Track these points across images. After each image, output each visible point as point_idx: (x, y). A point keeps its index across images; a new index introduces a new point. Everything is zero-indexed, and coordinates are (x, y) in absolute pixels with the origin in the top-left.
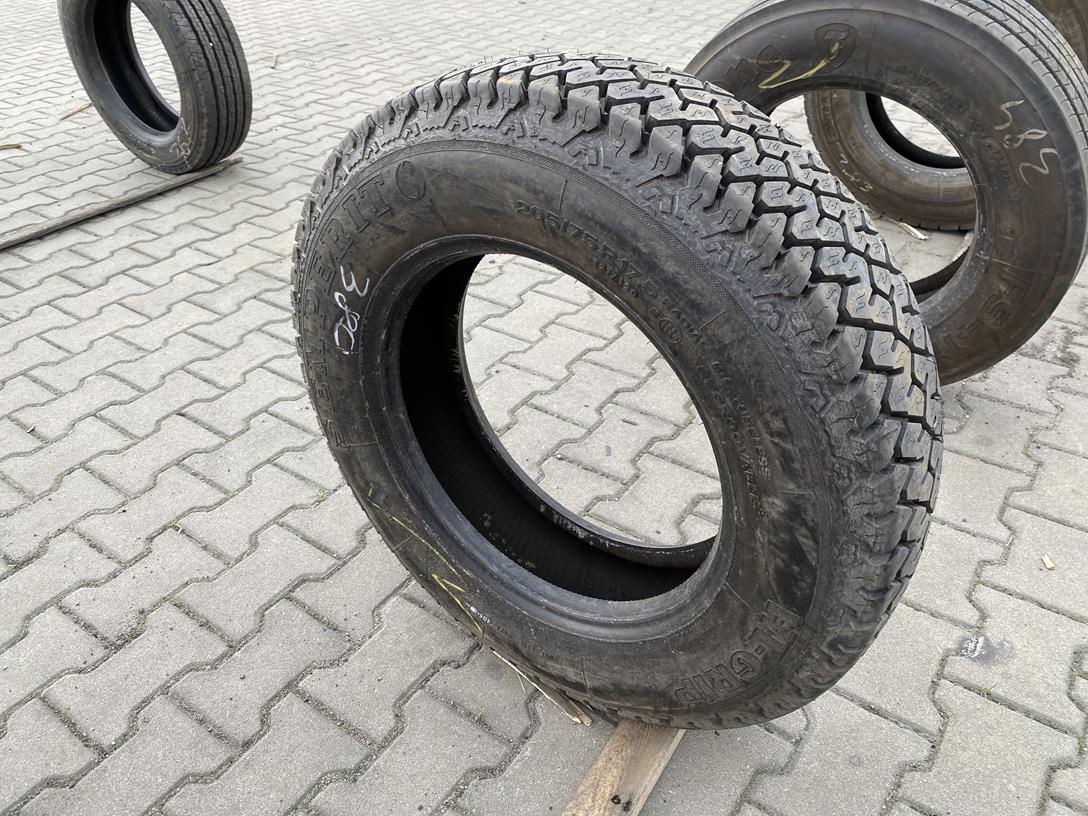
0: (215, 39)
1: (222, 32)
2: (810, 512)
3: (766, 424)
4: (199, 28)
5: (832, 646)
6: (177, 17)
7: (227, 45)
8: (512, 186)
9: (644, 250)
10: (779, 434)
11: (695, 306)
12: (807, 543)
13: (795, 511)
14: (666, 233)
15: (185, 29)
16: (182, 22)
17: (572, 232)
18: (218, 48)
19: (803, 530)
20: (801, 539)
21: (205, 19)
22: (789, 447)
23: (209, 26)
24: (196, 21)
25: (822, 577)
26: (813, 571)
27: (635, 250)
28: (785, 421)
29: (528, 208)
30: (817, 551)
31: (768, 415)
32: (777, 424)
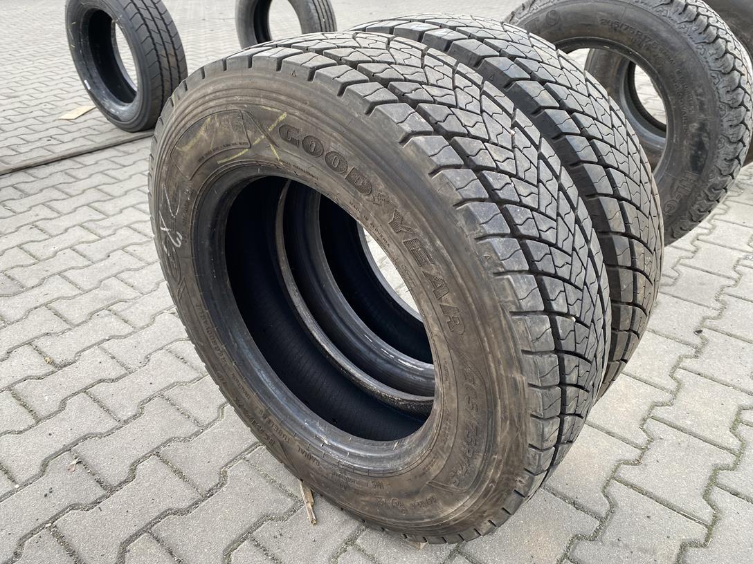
0: (326, 17)
1: (329, 14)
2: (709, 126)
3: (696, 91)
4: (320, 11)
5: (709, 190)
6: (310, 4)
7: (331, 21)
8: (601, 13)
9: (655, 30)
10: (700, 95)
11: (672, 48)
12: (705, 139)
13: (702, 127)
14: (664, 22)
15: (313, 11)
16: (312, 7)
17: (624, 27)
18: (327, 22)
19: (705, 135)
20: (704, 138)
21: (322, 7)
22: (704, 99)
23: (324, 11)
24: (318, 7)
25: (710, 154)
26: (707, 152)
27: (651, 30)
28: (703, 89)
29: (606, 21)
30: (709, 143)
31: (697, 88)
32: (700, 91)
